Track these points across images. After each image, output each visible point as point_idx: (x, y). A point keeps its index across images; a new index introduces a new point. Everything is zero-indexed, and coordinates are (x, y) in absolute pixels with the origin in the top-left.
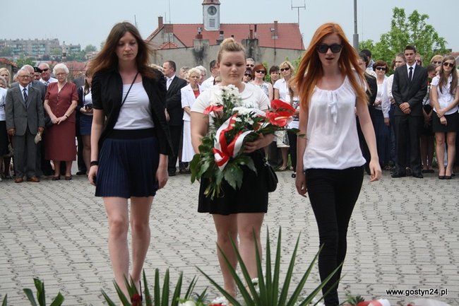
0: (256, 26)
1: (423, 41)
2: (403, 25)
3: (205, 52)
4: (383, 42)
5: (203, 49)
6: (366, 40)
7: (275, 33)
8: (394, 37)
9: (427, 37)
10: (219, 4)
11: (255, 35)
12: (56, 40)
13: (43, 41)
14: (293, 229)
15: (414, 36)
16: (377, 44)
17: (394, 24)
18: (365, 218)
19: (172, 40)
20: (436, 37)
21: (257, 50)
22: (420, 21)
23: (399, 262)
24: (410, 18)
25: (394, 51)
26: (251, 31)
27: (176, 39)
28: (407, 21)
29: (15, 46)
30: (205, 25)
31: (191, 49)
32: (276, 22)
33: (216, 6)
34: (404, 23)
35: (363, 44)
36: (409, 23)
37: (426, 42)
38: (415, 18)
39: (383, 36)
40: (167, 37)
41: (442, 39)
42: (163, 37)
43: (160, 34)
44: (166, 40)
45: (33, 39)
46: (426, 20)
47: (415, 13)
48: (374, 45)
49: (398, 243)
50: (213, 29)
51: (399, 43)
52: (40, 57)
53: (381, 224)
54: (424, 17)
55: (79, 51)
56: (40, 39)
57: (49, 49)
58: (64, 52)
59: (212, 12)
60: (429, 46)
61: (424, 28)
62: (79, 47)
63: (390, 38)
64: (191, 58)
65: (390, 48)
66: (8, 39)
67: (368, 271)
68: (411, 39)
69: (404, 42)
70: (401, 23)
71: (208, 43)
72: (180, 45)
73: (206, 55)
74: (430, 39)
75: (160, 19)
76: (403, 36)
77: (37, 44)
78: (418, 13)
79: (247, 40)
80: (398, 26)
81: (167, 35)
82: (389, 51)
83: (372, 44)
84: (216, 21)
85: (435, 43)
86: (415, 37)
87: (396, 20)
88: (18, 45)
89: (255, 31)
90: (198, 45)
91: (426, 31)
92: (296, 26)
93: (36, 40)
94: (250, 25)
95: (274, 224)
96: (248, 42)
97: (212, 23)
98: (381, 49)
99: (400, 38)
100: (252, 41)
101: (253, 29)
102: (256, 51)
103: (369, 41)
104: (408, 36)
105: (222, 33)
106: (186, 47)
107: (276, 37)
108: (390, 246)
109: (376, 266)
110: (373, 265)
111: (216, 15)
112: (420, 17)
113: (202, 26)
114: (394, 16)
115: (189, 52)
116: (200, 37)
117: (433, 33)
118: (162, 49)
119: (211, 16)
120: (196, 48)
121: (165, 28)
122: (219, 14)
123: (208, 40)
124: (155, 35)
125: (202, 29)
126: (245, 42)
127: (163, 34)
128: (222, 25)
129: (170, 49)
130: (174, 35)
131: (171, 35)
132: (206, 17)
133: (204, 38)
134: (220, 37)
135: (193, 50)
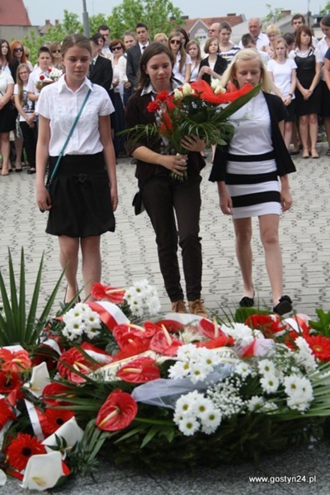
1: (158, 12)
4: (116, 16)
6: (96, 15)
8: (127, 10)
9: (161, 8)
14: (34, 233)
15: (148, 7)
16: (110, 18)
20: (170, 7)
23: (147, 260)
25: (128, 26)
35: (94, 19)
37: (160, 14)
39: (115, 9)
41: (177, 9)
48: (106, 19)
49: (146, 240)
51: (132, 16)
60: (164, 17)
63: (123, 11)
65: (123, 22)
67: (116, 273)
68: (145, 11)
69: (138, 15)
74: (165, 10)
76: (136, 8)
82: (122, 25)
83: (103, 18)
86: (149, 9)
95: (13, 229)
98: (114, 24)
99: (133, 11)
103: (100, 15)
104: (141, 8)
108: (137, 243)
109: (125, 267)
110: (122, 266)
117: (167, 3)
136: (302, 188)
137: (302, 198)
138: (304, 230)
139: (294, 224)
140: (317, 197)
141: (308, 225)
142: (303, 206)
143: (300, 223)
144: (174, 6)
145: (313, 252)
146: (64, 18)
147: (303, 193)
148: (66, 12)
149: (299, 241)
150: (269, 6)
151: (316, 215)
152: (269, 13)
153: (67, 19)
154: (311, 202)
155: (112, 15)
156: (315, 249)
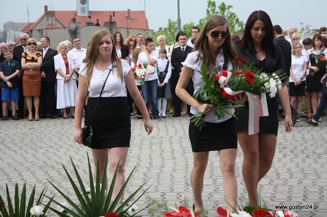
0: (114, 12)
2: (214, 12)
3: (78, 31)
4: (201, 24)
5: (76, 29)
7: (128, 18)
9: (231, 21)
11: (114, 19)
17: (208, 12)
19: (54, 23)
20: (237, 21)
21: (115, 29)
22: (227, 10)
24: (219, 7)
26: (111, 16)
27: (57, 22)
28: (217, 10)
30: (79, 12)
31: (68, 28)
32: (129, 10)
34: (216, 11)
35: (187, 26)
36: (219, 11)
37: (230, 24)
38: (223, 8)
39: (201, 20)
40: (51, 20)
41: (242, 22)
42: (48, 20)
43: (45, 18)
44: (50, 22)
46: (231, 9)
47: (223, 4)
50: (84, 15)
54: (229, 7)
59: (83, 2)
60: (233, 27)
61: (229, 15)
64: (68, 35)
70: (213, 11)
71: (79, 25)
72: (59, 25)
73: (79, 33)
74: (233, 23)
75: (46, 7)
78: (225, 4)
79: (108, 23)
80: (211, 13)
81: (50, 18)
84: (86, 9)
85: (237, 25)
87: (210, 9)
89: (114, 16)
90: (73, 26)
91: (231, 16)
92: (142, 13)
94: (110, 12)
96: (109, 24)
97: (83, 10)
100: (111, 24)
101: (112, 14)
105: (90, 17)
106: (65, 28)
107: (129, 21)
111: (86, 5)
112: (226, 7)
113: (76, 13)
114: (208, 7)
115: (66, 31)
116: (74, 20)
117: (236, 18)
118: (47, 29)
119: (82, 5)
120: (71, 28)
121: (49, 14)
122: (88, 3)
123: (80, 23)
124: (42, 18)
125: (76, 15)
126: (106, 24)
127: (48, 18)
128: (90, 12)
129: (53, 29)
130: (56, 19)
131: (53, 18)
132: (79, 6)
133: (77, 21)
134: (88, 20)
135: (70, 30)
136: (313, 139)
137: (312, 145)
138: (309, 165)
139: (304, 161)
140: (322, 145)
141: (313, 162)
142: (311, 150)
143: (308, 161)
144: (240, 20)
145: (313, 180)
146: (168, 24)
147: (312, 142)
148: (170, 20)
149: (305, 172)
150: (302, 24)
151: (319, 156)
152: (302, 28)
153: (170, 25)
154: (317, 148)
155: (199, 24)
156: (315, 178)
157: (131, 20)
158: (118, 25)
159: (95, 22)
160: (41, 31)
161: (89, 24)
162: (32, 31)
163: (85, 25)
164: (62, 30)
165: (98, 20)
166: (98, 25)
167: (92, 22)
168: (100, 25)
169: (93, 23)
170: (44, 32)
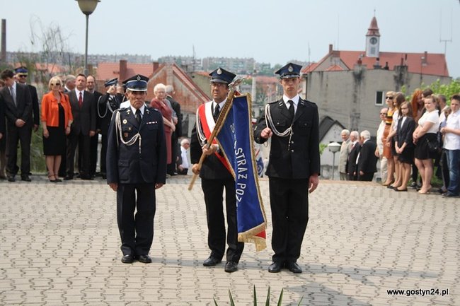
0: (406, 55)
3: (363, 75)
5: (361, 72)
7: (425, 61)
10: (379, 36)
11: (405, 62)
12: (252, 59)
13: (242, 59)
18: (445, 239)
19: (338, 64)
26: (402, 59)
27: (342, 63)
29: (220, 63)
30: (367, 52)
31: (351, 71)
32: (426, 52)
33: (377, 38)
40: (335, 61)
42: (331, 61)
43: (329, 58)
44: (333, 63)
45: (234, 58)
50: (373, 56)
52: (239, 71)
53: (456, 249)
55: (269, 68)
56: (240, 58)
57: (246, 65)
58: (254, 69)
59: (373, 42)
62: (269, 65)
66: (215, 57)
71: (365, 67)
72: (344, 68)
73: (364, 77)
75: (331, 46)
77: (237, 61)
79: (398, 66)
81: (334, 59)
84: (376, 49)
88: (222, 62)
89: (406, 59)
90: (358, 69)
92: (442, 56)
93: (237, 58)
94: (402, 54)
96: (400, 68)
97: (373, 51)
100: (403, 68)
101: (404, 58)
102: (405, 76)
105: (378, 59)
106: (350, 70)
111: (376, 45)
113: (364, 53)
115: (350, 75)
116: (360, 62)
118: (329, 71)
119: (372, 45)
120: (355, 71)
121: (334, 54)
122: (379, 44)
123: (366, 66)
124: (325, 59)
125: (364, 56)
126: (396, 68)
127: (331, 59)
128: (381, 54)
129: (335, 71)
130: (341, 60)
131: (337, 59)
132: (368, 46)
133: (363, 64)
134: (376, 63)
135: (354, 74)
157: (428, 64)
158: (410, 70)
159: (384, 66)
160: (321, 73)
161: (377, 67)
162: (311, 73)
163: (373, 68)
164: (345, 73)
165: (387, 63)
166: (387, 68)
167: (380, 65)
168: (390, 69)
169: (381, 67)
170: (325, 74)
